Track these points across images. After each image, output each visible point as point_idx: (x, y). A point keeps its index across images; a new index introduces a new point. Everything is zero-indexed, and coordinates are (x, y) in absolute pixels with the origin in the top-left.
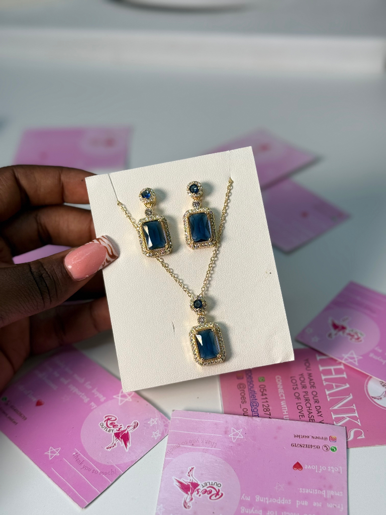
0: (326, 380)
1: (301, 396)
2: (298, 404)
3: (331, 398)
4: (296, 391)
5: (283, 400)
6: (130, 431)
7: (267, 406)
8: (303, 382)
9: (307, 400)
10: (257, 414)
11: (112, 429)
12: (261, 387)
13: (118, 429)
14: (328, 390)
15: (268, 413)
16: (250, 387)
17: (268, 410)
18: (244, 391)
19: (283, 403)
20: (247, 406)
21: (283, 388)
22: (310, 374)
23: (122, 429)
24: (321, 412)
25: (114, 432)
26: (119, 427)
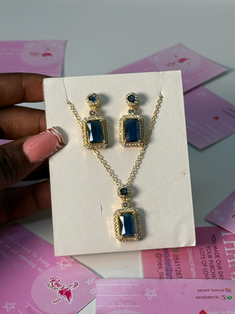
0: (228, 252)
1: (208, 264)
2: (205, 270)
3: (232, 265)
4: (204, 259)
5: (193, 266)
6: (72, 289)
7: (180, 271)
8: (210, 252)
9: (212, 267)
10: (171, 277)
11: (57, 287)
12: (175, 256)
13: (61, 288)
14: (230, 259)
15: (180, 276)
16: (165, 256)
17: (180, 274)
18: (161, 259)
19: (192, 269)
20: (163, 270)
21: (193, 258)
22: (216, 247)
23: (65, 288)
24: (223, 276)
25: (58, 290)
26: (63, 286)
